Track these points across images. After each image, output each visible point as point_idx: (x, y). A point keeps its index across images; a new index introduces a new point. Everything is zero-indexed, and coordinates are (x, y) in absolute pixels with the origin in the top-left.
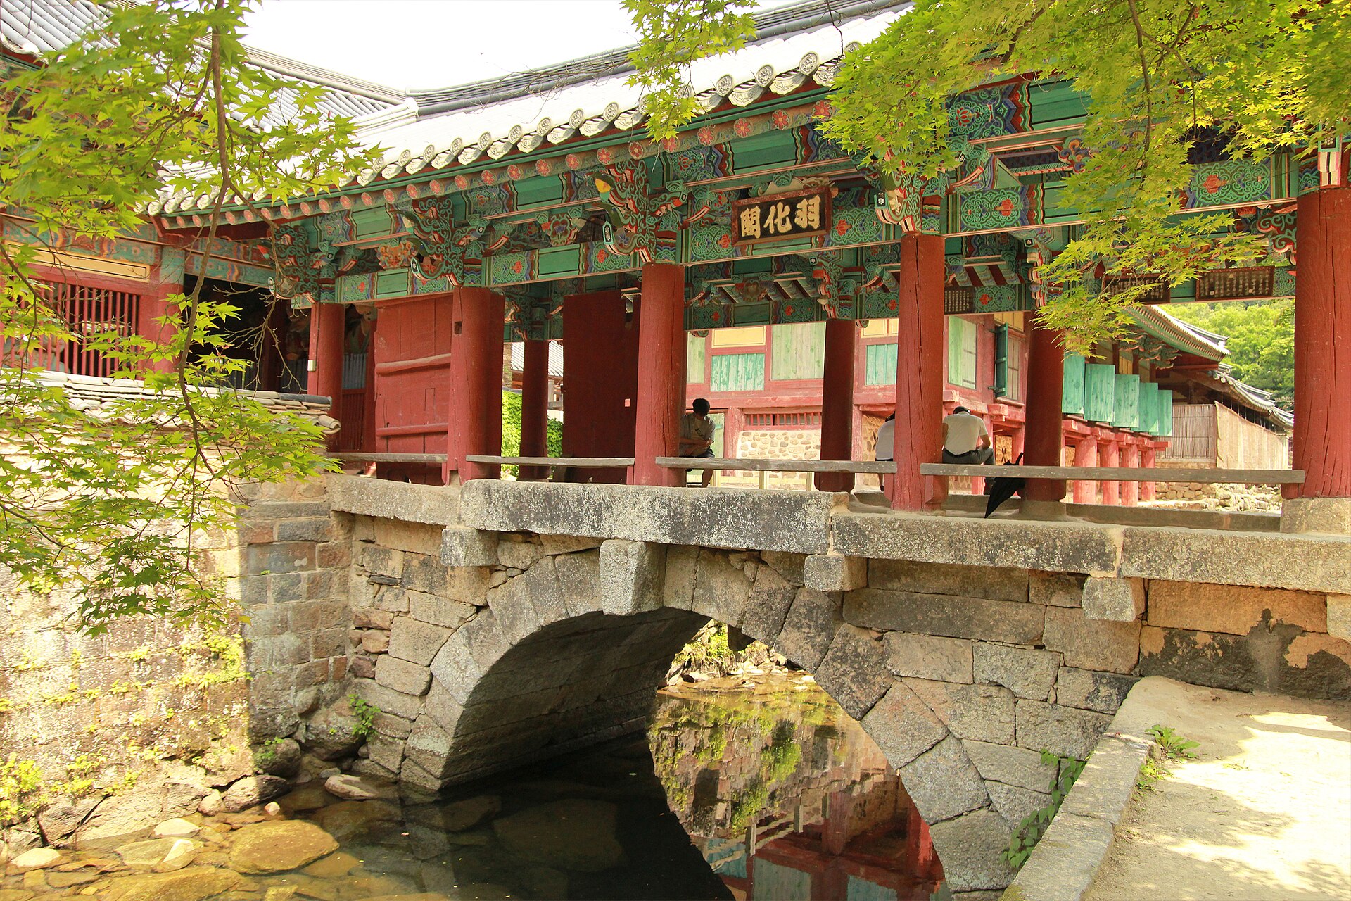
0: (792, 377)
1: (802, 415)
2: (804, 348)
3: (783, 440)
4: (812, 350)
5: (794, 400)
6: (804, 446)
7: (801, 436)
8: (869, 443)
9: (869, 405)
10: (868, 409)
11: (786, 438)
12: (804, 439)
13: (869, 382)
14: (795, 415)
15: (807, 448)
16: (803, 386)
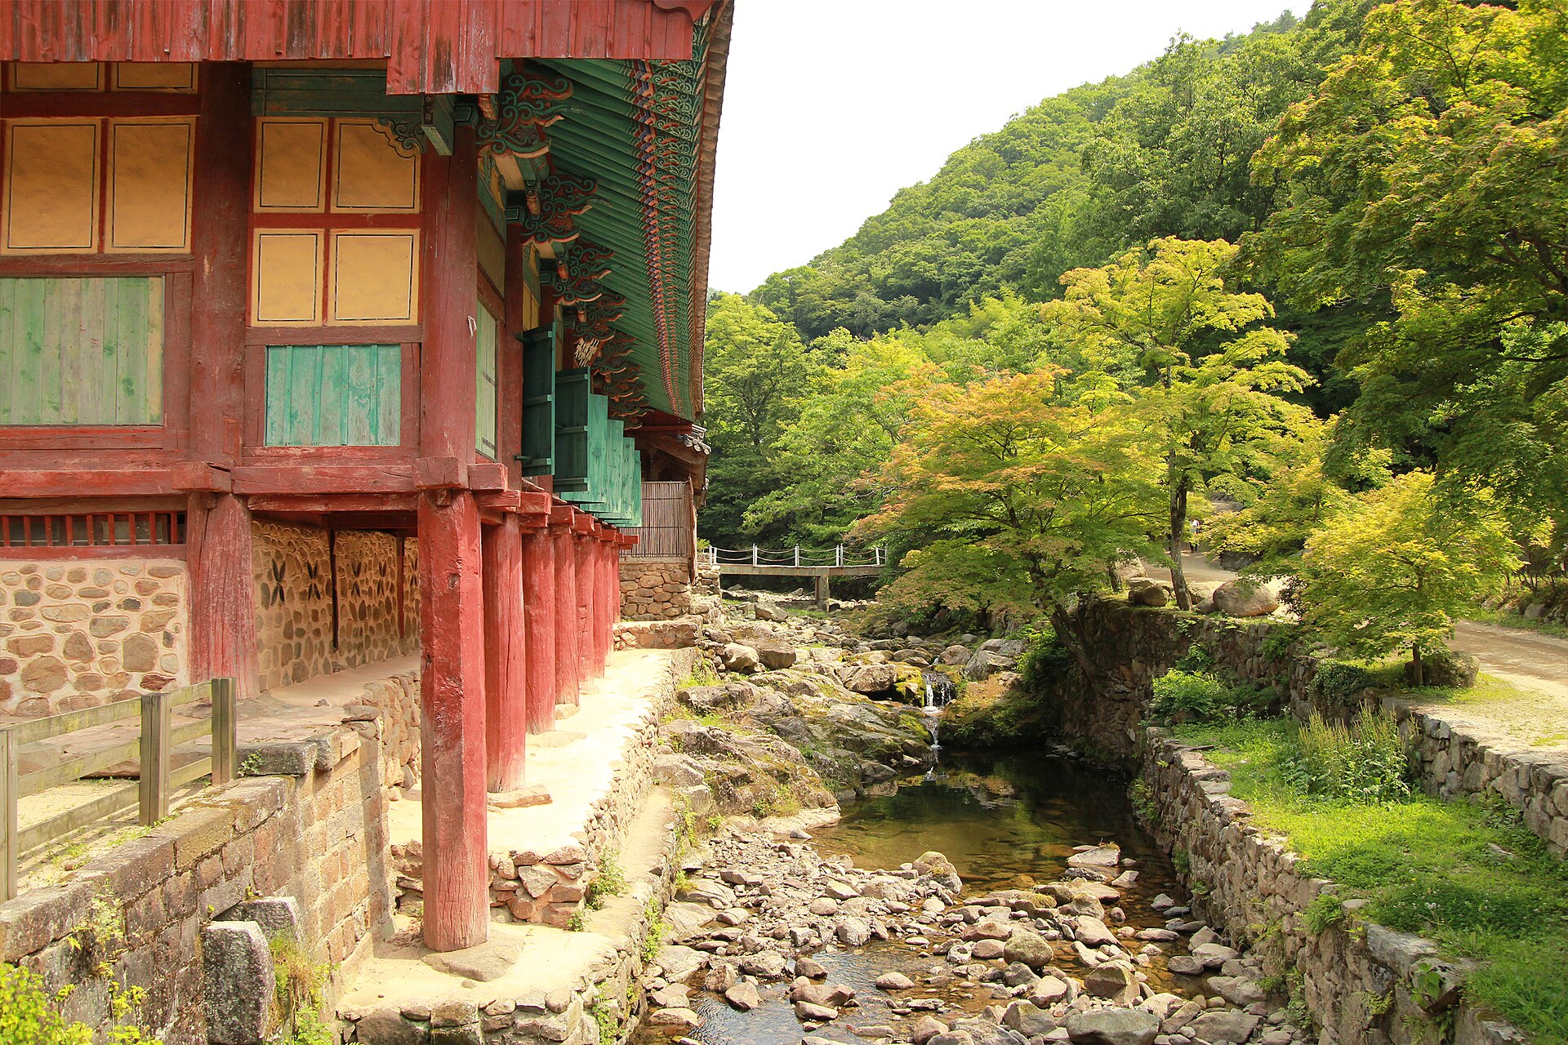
0: (49, 417)
1: (79, 519)
2: (86, 344)
3: (23, 586)
4: (109, 350)
5: (56, 479)
6: (90, 603)
7: (77, 577)
8: (265, 587)
9: (275, 497)
10: (271, 507)
11: (34, 582)
12: (90, 583)
13: (272, 439)
14: (60, 520)
15: (99, 608)
16: (84, 442)
